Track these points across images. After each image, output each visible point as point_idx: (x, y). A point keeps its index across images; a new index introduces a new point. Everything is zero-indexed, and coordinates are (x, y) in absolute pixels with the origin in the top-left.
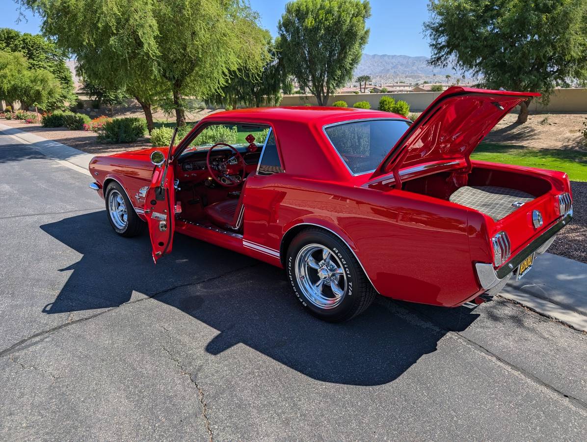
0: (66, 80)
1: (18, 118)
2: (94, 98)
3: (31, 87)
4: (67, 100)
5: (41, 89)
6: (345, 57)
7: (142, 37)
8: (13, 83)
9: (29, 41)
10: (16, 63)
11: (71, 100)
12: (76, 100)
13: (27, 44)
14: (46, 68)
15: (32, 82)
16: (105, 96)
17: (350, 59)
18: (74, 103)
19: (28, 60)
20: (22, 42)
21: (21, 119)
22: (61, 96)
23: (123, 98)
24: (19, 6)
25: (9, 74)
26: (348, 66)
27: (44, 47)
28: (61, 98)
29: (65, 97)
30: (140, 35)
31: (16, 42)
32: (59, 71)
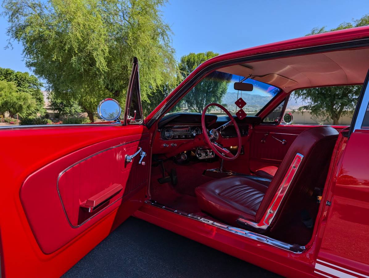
0: (40, 100)
1: (5, 121)
2: (56, 112)
3: (17, 103)
4: (39, 112)
5: (22, 103)
6: (217, 90)
7: (96, 57)
8: (5, 100)
9: (19, 76)
10: (9, 88)
11: (41, 112)
12: (45, 112)
13: (17, 77)
14: (28, 92)
15: (17, 99)
16: (64, 111)
17: (220, 91)
18: (44, 114)
19: (17, 87)
20: (15, 77)
21: (7, 122)
22: (35, 110)
23: (74, 112)
24: (9, 37)
25: (3, 94)
26: (219, 95)
27: (28, 79)
28: (36, 111)
29: (38, 110)
30: (94, 55)
31: (11, 76)
32: (36, 94)
